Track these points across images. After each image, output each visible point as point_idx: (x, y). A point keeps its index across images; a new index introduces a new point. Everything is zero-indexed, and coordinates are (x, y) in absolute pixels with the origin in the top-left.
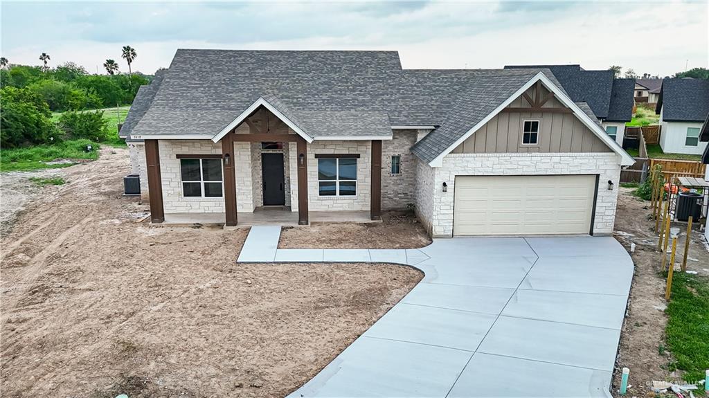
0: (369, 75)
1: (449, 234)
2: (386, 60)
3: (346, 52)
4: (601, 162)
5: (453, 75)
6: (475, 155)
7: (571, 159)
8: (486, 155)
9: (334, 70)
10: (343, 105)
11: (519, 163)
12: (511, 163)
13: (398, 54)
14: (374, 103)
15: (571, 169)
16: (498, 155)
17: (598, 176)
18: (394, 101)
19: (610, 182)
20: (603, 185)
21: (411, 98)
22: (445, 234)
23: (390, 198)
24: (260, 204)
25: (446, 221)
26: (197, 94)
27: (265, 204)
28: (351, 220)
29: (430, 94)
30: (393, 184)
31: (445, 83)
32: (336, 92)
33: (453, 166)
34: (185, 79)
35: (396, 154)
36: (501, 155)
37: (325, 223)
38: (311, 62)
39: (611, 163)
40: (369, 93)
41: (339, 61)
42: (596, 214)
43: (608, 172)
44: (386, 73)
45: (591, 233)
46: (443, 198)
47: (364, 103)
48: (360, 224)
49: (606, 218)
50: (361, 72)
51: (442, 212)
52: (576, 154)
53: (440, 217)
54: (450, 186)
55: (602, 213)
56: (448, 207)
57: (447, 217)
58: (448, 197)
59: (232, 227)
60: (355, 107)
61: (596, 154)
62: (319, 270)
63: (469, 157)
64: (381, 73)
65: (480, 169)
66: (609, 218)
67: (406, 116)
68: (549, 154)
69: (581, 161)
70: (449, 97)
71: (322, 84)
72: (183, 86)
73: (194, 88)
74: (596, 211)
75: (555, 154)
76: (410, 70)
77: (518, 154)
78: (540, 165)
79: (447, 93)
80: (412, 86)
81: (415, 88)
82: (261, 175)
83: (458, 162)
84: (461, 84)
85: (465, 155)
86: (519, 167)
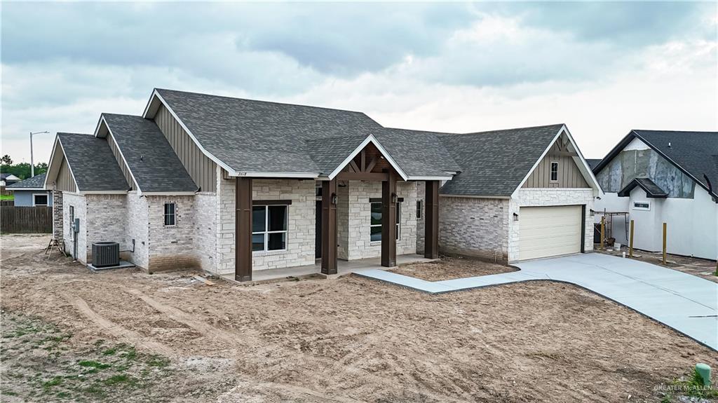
4: (586, 195)
6: (530, 189)
8: (535, 189)
11: (551, 196)
12: (547, 196)
17: (584, 207)
18: (409, 152)
19: (591, 210)
20: (588, 212)
22: (515, 259)
25: (515, 248)
33: (518, 199)
34: (203, 120)
35: (419, 200)
39: (591, 196)
43: (590, 203)
44: (375, 129)
45: (583, 251)
46: (514, 227)
49: (590, 238)
50: (355, 126)
51: (513, 239)
53: (512, 244)
55: (588, 234)
56: (516, 235)
57: (515, 245)
58: (517, 226)
59: (334, 275)
61: (583, 189)
63: (527, 191)
64: (372, 129)
65: (533, 201)
69: (578, 194)
72: (210, 126)
77: (551, 189)
78: (560, 197)
85: (525, 189)
86: (551, 199)
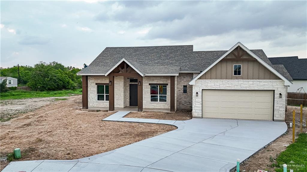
0: (178, 54)
1: (200, 116)
2: (187, 48)
3: (171, 46)
4: (274, 84)
5: (215, 53)
6: (211, 80)
7: (259, 82)
8: (216, 80)
9: (164, 52)
10: (162, 64)
11: (233, 84)
12: (228, 84)
13: (193, 46)
14: (176, 63)
15: (259, 87)
16: (222, 80)
17: (274, 91)
18: (185, 63)
19: (280, 94)
20: (277, 96)
21: (193, 61)
22: (199, 116)
23: (182, 104)
24: (128, 105)
25: (198, 110)
26: (107, 61)
27: (130, 105)
28: (161, 111)
29: (202, 60)
30: (184, 98)
31: (211, 56)
32: (162, 60)
33: (201, 85)
34: (105, 56)
35: (185, 85)
36: (223, 80)
37: (150, 112)
38: (155, 50)
39: (280, 85)
40: (175, 60)
41: (167, 49)
42: (275, 110)
43: (279, 89)
44: (185, 53)
45: (273, 120)
46: (197, 99)
47: (172, 63)
48: (165, 113)
49: (280, 112)
50: (175, 53)
51: (197, 106)
52: (261, 80)
53: (196, 108)
54: (200, 94)
55: (278, 109)
56: (199, 104)
57: (199, 108)
58: (199, 99)
60: (167, 65)
61: (271, 80)
62: (133, 124)
63: (208, 81)
64: (183, 53)
65: (214, 87)
66: (282, 112)
67: (188, 68)
68: (247, 80)
69: (264, 84)
70: (211, 61)
71: (157, 57)
72: (103, 59)
73: (107, 59)
74: (275, 108)
75: (250, 80)
76: (196, 52)
77: (232, 80)
78: (242, 85)
79: (210, 59)
80: (195, 57)
81: (196, 58)
82: (129, 93)
83: (203, 83)
84: (217, 56)
85: (206, 80)
86: (233, 86)
